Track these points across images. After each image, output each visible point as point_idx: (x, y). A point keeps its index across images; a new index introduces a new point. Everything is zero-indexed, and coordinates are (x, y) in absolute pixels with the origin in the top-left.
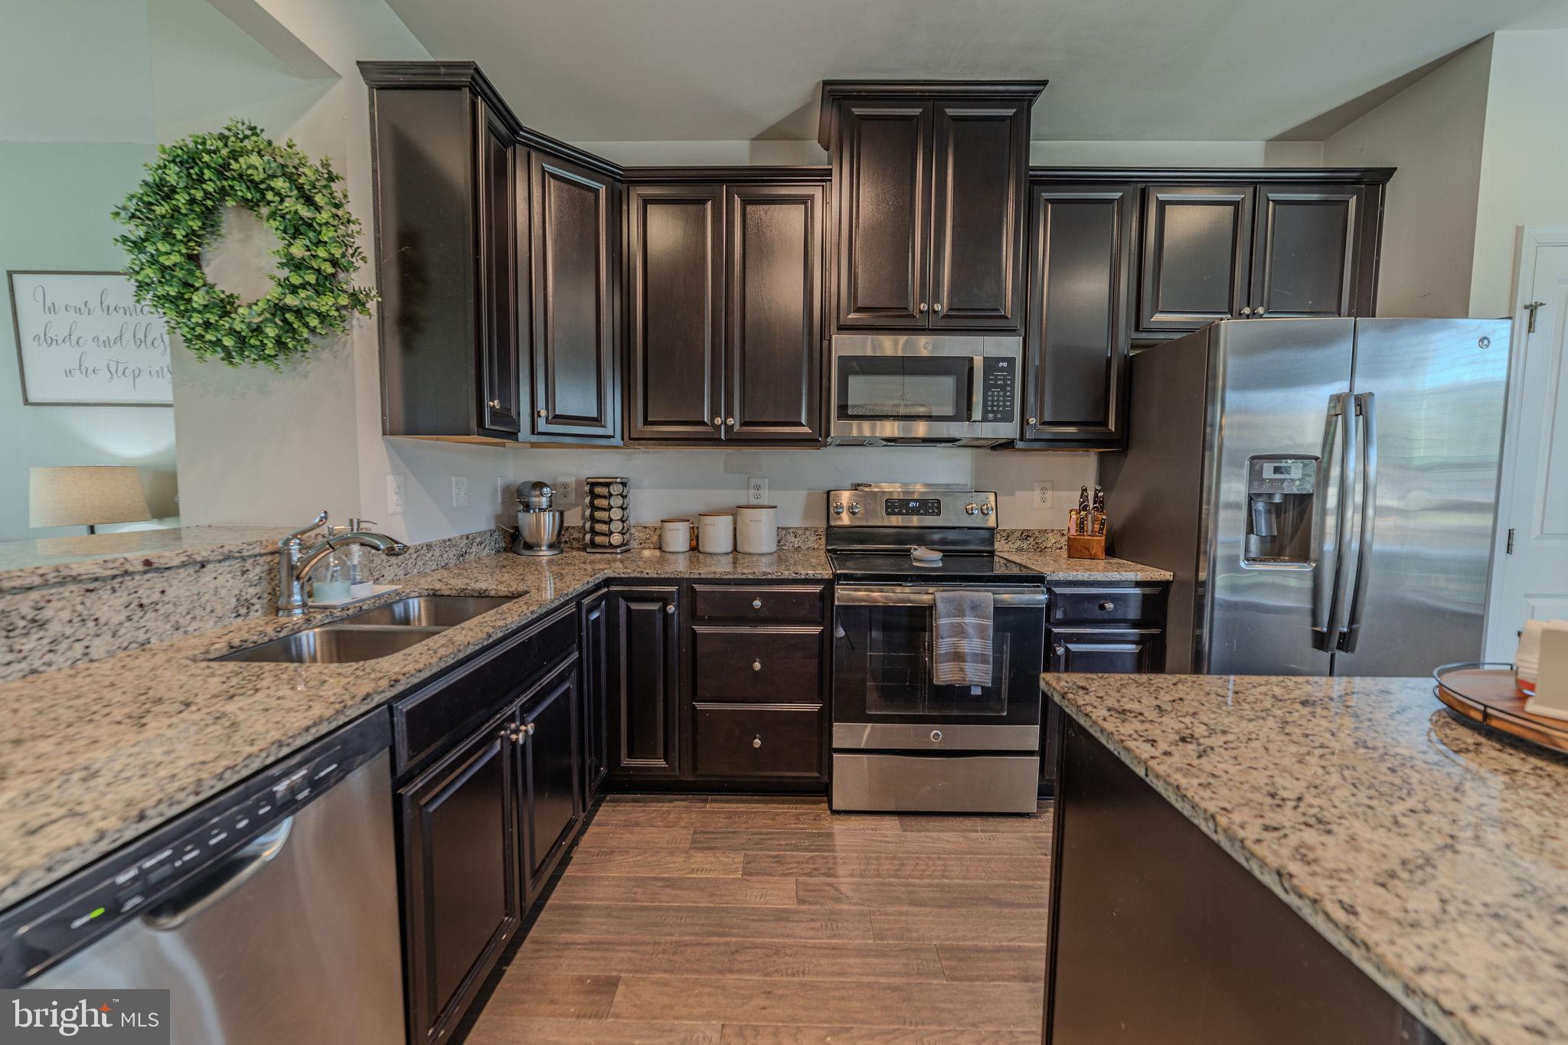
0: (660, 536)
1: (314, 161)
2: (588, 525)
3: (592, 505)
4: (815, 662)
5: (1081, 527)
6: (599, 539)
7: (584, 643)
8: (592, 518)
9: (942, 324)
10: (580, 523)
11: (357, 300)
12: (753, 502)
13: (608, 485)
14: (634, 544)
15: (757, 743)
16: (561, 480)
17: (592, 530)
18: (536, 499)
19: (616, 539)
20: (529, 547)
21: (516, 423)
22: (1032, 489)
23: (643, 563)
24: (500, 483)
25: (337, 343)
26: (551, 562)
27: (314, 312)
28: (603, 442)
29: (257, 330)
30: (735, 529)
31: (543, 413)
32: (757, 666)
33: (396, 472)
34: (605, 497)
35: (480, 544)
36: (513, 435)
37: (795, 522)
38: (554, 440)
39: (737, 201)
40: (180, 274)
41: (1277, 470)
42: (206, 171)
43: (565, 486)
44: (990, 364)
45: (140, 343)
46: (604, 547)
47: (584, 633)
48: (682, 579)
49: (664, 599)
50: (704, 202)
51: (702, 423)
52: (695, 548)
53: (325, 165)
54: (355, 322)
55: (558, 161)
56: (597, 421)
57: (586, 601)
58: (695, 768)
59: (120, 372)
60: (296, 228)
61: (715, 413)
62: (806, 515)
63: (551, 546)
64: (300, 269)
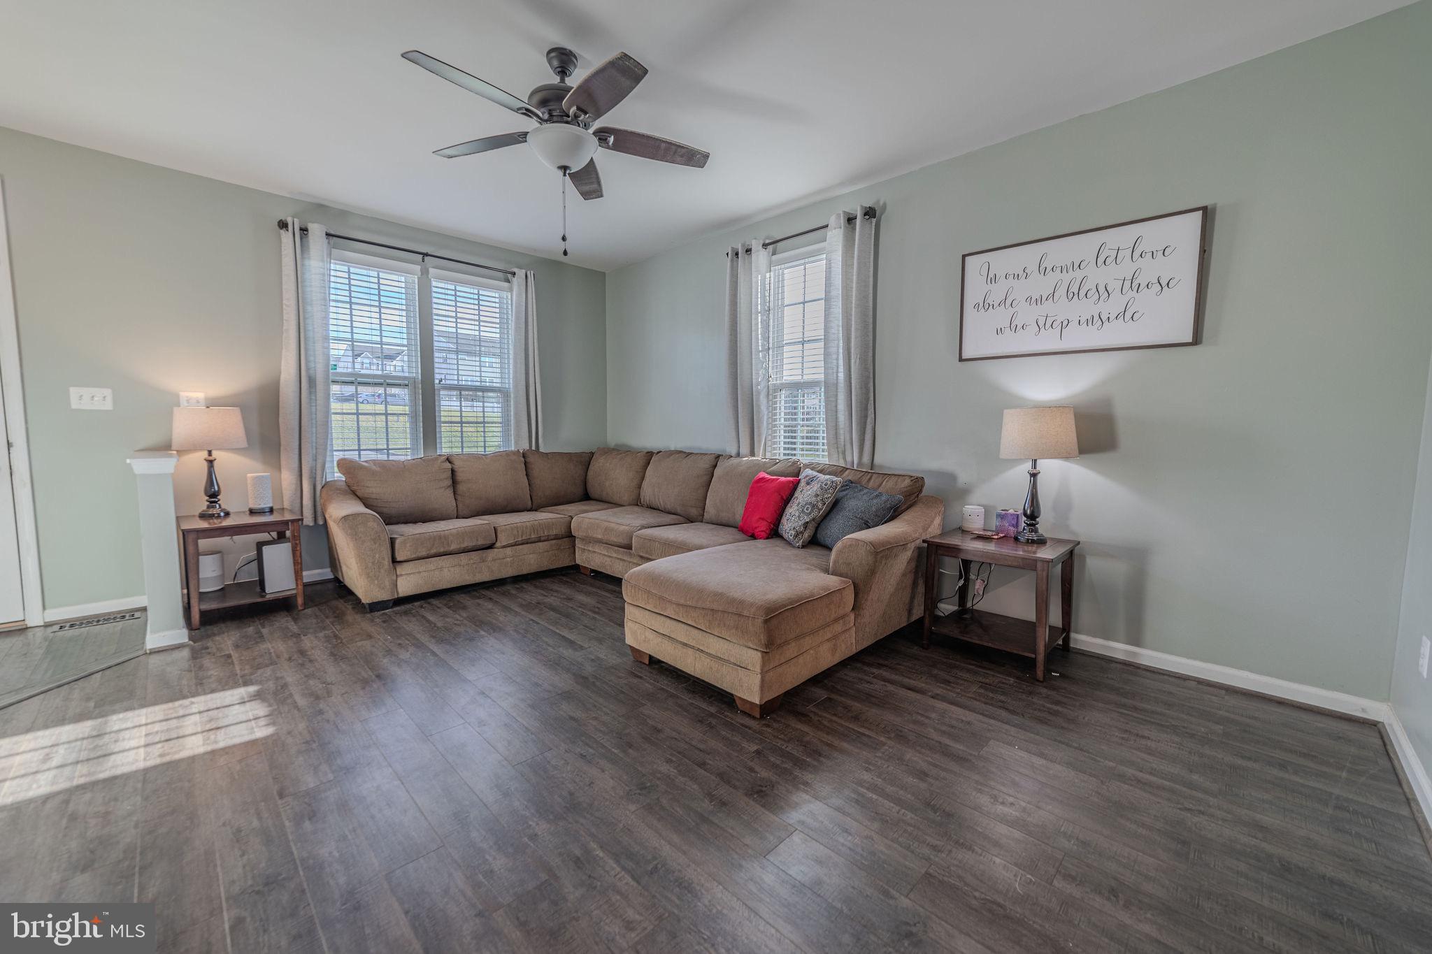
45: (1070, 296)
59: (1048, 325)
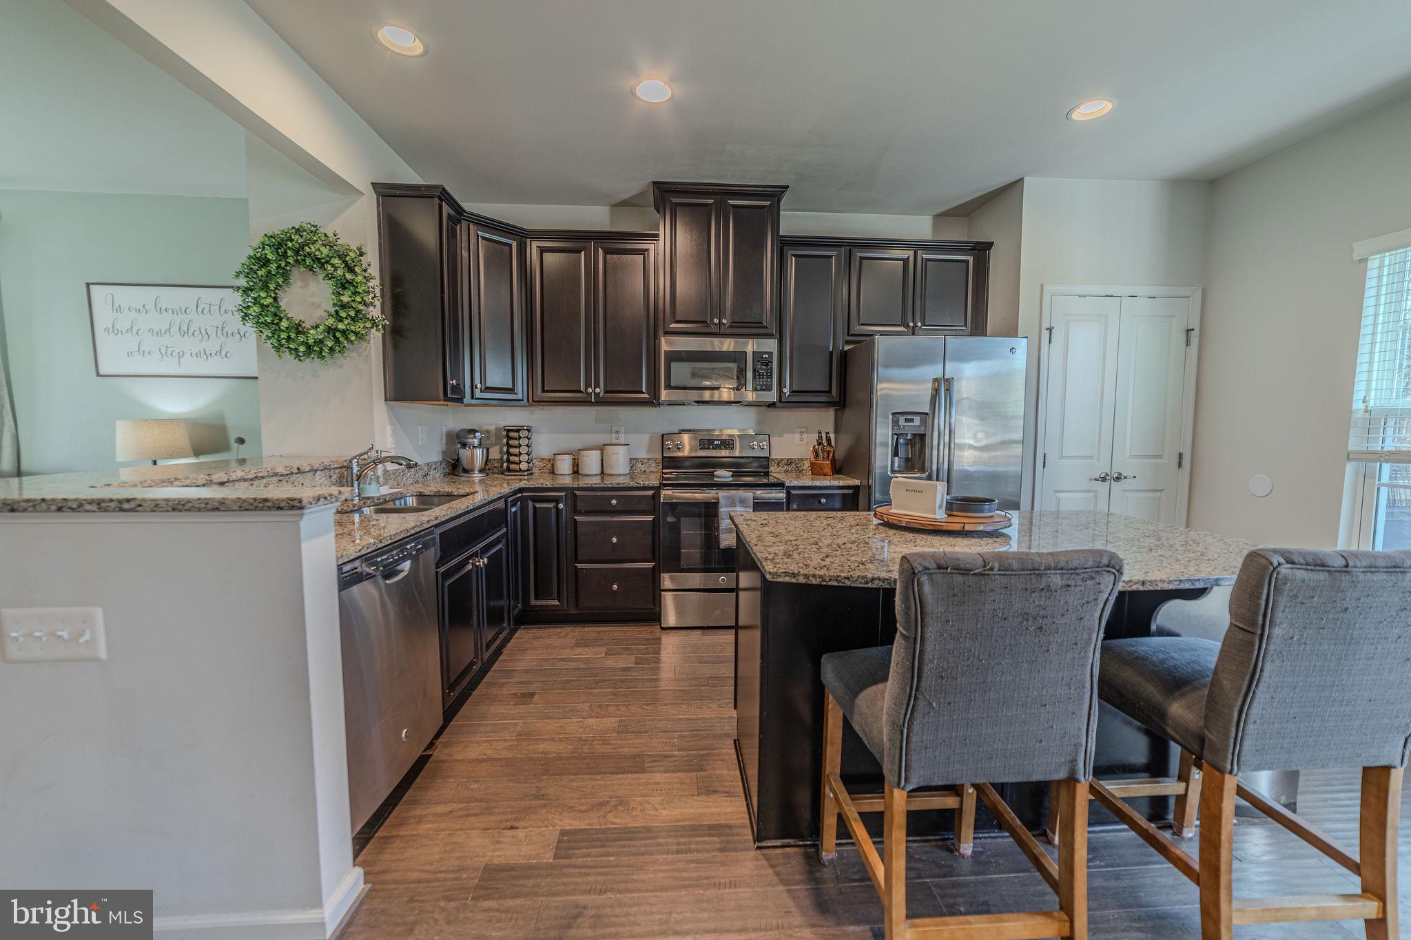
0: (553, 465)
1: (354, 247)
2: (505, 457)
3: (508, 444)
4: (650, 537)
5: (817, 456)
6: (512, 466)
7: (509, 524)
8: (508, 453)
9: (728, 331)
10: (498, 457)
11: (374, 323)
12: (614, 441)
13: (518, 431)
14: (535, 470)
15: (615, 587)
16: (485, 428)
17: (508, 460)
18: (471, 440)
19: (524, 466)
20: (466, 471)
21: (462, 393)
22: (793, 432)
23: (541, 480)
24: (444, 430)
25: (360, 348)
26: (480, 481)
27: (353, 332)
28: (516, 403)
29: (321, 342)
30: (602, 460)
31: (479, 386)
32: (614, 540)
33: (391, 424)
34: (516, 439)
35: (435, 469)
36: (460, 400)
37: (643, 454)
38: (486, 403)
39: (601, 252)
40: (272, 310)
41: (906, 420)
42: (288, 251)
43: (488, 432)
44: (757, 356)
45: (183, 334)
46: (516, 471)
47: (509, 518)
48: (568, 488)
49: (556, 501)
50: (579, 252)
51: (580, 391)
52: (576, 472)
53: (359, 249)
54: (372, 335)
55: (487, 229)
56: (511, 390)
57: (510, 499)
58: (577, 605)
59: (169, 353)
60: (344, 285)
61: (588, 385)
62: (649, 451)
63: (481, 471)
64: (345, 307)
